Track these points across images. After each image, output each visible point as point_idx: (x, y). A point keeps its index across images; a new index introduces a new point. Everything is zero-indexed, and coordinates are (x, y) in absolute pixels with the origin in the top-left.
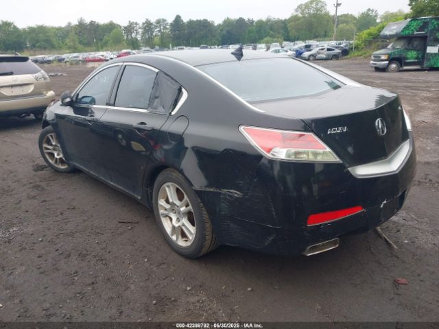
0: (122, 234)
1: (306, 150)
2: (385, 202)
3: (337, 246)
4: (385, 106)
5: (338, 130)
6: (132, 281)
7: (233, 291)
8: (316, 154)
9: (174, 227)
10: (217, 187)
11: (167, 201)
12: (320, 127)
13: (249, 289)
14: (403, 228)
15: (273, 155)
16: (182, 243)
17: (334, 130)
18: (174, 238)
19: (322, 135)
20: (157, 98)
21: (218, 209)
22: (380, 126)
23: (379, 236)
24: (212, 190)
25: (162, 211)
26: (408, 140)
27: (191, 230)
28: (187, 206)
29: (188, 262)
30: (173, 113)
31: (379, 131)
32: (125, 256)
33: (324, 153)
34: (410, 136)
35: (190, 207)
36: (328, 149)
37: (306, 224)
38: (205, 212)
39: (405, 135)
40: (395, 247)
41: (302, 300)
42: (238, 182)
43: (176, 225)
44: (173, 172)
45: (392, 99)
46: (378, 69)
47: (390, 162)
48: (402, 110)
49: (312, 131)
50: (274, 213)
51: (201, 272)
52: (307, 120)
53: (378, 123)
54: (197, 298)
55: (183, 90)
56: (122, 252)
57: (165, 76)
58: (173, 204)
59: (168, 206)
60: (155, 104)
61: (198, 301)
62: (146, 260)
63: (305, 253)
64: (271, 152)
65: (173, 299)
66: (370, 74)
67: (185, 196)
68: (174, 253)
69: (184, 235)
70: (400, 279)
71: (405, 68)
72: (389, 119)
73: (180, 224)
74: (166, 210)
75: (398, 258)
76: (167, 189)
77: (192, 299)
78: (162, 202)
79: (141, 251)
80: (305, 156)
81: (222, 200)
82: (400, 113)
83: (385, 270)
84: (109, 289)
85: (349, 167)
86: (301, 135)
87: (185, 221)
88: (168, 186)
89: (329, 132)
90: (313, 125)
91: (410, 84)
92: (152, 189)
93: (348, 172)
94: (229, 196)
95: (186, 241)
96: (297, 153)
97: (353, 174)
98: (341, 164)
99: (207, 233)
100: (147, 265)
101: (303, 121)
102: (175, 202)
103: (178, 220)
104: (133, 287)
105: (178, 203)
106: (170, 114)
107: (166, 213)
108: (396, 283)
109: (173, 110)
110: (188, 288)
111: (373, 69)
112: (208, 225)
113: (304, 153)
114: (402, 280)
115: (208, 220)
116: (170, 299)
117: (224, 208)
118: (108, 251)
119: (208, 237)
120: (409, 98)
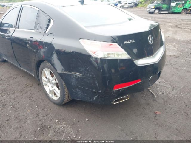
0: (26, 93)
1: (113, 52)
2: (152, 77)
3: (128, 98)
4: (153, 29)
5: (129, 42)
6: (28, 118)
7: (79, 121)
8: (118, 54)
9: (50, 90)
10: (69, 71)
11: (46, 77)
12: (120, 40)
13: (87, 120)
14: (159, 87)
15: (97, 55)
16: (54, 98)
17: (128, 42)
18: (50, 95)
19: (121, 44)
20: (38, 24)
21: (70, 82)
22: (150, 39)
23: (149, 91)
24: (67, 73)
25: (44, 82)
26: (163, 46)
27: (58, 92)
28: (56, 80)
29: (58, 107)
30: (46, 32)
31: (150, 42)
32: (26, 104)
33: (122, 54)
34: (164, 44)
35: (57, 81)
36: (124, 52)
37: (113, 90)
38: (64, 84)
39: (162, 44)
40: (156, 96)
41: (112, 124)
42: (80, 69)
43: (51, 90)
44: (47, 63)
45: (156, 26)
46: (150, 13)
47: (154, 57)
48: (161, 31)
49: (117, 42)
50: (97, 85)
51: (64, 112)
52: (114, 36)
53: (150, 38)
54: (61, 126)
55: (51, 20)
56: (25, 102)
57: (42, 12)
58: (49, 79)
59: (47, 80)
60: (38, 27)
61: (61, 127)
62: (37, 107)
63: (113, 103)
64: (96, 54)
65: (48, 127)
66: (146, 15)
67: (54, 75)
68: (51, 103)
69: (55, 94)
70: (157, 112)
71: (162, 12)
72: (154, 36)
73: (53, 89)
74: (46, 82)
75: (157, 101)
76: (45, 71)
77: (58, 126)
78: (43, 78)
79: (35, 102)
80: (113, 55)
81: (72, 78)
82: (160, 33)
83: (151, 107)
84: (16, 123)
85: (134, 60)
86: (111, 45)
87: (55, 87)
88: (46, 70)
89: (125, 43)
90: (117, 39)
91: (163, 20)
92: (38, 71)
93: (134, 63)
94: (75, 76)
95: (57, 97)
96: (108, 54)
97: (136, 64)
98: (131, 59)
99: (66, 94)
100: (37, 109)
101: (112, 37)
102: (50, 78)
103: (52, 87)
104: (28, 121)
105: (51, 78)
106: (45, 32)
107: (46, 83)
108: (155, 114)
109: (46, 31)
110: (57, 121)
111: (148, 13)
112: (66, 90)
113: (112, 54)
114: (158, 112)
115: (66, 87)
116: (47, 127)
117: (73, 82)
118: (18, 102)
119: (67, 95)
120: (163, 26)
